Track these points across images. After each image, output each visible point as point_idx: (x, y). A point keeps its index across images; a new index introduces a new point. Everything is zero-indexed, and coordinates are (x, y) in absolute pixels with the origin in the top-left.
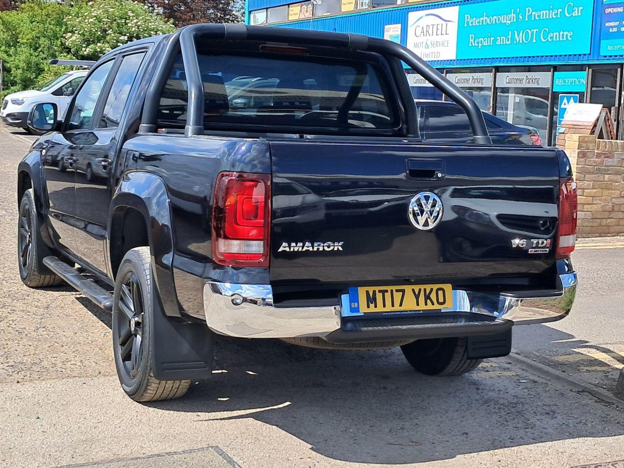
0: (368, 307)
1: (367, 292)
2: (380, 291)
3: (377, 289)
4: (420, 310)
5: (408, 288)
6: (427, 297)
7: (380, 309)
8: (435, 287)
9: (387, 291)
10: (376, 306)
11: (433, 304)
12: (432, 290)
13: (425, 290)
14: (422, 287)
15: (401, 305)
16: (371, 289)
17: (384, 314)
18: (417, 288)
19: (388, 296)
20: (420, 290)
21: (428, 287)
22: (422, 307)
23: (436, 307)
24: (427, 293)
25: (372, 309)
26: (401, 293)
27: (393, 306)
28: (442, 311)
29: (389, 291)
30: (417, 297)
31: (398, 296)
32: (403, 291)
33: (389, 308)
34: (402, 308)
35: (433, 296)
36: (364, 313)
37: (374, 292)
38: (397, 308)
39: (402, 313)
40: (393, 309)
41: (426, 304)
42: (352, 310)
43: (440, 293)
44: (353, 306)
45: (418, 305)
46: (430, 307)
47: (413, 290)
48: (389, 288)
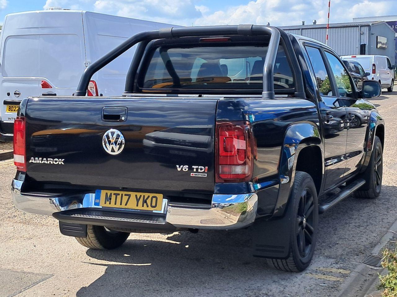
0: (105, 203)
1: (107, 194)
2: (114, 194)
3: (113, 192)
4: (138, 210)
5: (133, 194)
6: (145, 202)
7: (112, 205)
8: (152, 195)
9: (119, 194)
10: (110, 204)
11: (148, 206)
12: (149, 197)
13: (144, 196)
14: (143, 194)
15: (126, 205)
16: (109, 192)
17: (114, 209)
18: (139, 194)
19: (119, 197)
20: (141, 196)
21: (147, 195)
22: (140, 207)
23: (150, 208)
24: (145, 199)
25: (107, 205)
26: (128, 197)
27: (121, 204)
28: (153, 212)
29: (120, 195)
30: (138, 200)
31: (125, 198)
32: (129, 196)
33: (118, 206)
34: (126, 207)
35: (149, 201)
36: (102, 207)
37: (111, 194)
38: (123, 206)
39: (126, 210)
40: (121, 206)
41: (143, 206)
42: (95, 204)
43: (154, 199)
44: (96, 202)
45: (137, 206)
46: (145, 208)
47: (136, 196)
48: (121, 193)
